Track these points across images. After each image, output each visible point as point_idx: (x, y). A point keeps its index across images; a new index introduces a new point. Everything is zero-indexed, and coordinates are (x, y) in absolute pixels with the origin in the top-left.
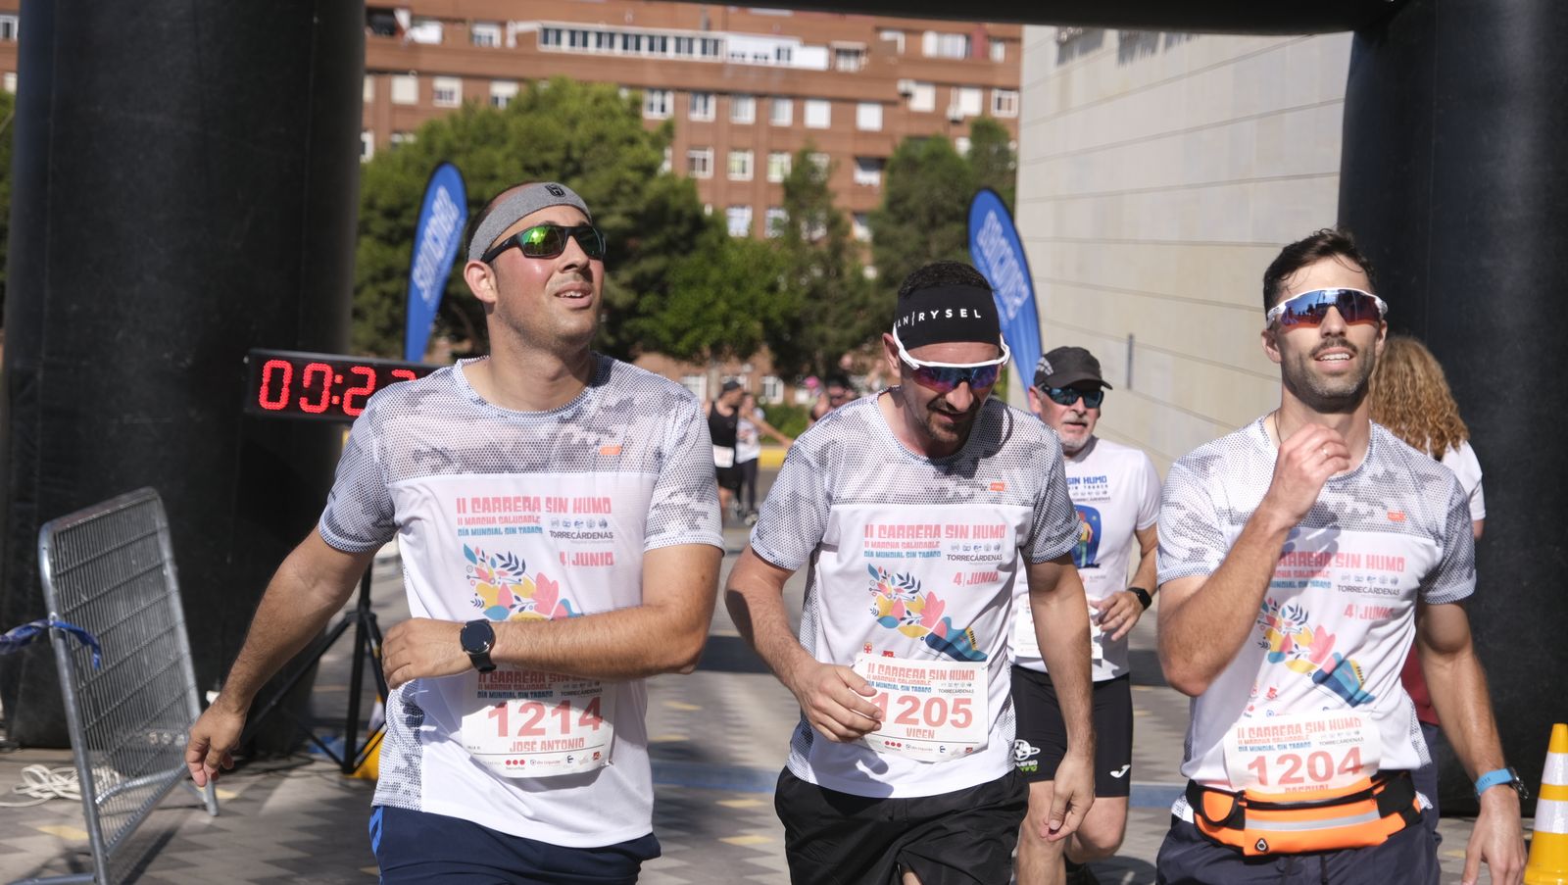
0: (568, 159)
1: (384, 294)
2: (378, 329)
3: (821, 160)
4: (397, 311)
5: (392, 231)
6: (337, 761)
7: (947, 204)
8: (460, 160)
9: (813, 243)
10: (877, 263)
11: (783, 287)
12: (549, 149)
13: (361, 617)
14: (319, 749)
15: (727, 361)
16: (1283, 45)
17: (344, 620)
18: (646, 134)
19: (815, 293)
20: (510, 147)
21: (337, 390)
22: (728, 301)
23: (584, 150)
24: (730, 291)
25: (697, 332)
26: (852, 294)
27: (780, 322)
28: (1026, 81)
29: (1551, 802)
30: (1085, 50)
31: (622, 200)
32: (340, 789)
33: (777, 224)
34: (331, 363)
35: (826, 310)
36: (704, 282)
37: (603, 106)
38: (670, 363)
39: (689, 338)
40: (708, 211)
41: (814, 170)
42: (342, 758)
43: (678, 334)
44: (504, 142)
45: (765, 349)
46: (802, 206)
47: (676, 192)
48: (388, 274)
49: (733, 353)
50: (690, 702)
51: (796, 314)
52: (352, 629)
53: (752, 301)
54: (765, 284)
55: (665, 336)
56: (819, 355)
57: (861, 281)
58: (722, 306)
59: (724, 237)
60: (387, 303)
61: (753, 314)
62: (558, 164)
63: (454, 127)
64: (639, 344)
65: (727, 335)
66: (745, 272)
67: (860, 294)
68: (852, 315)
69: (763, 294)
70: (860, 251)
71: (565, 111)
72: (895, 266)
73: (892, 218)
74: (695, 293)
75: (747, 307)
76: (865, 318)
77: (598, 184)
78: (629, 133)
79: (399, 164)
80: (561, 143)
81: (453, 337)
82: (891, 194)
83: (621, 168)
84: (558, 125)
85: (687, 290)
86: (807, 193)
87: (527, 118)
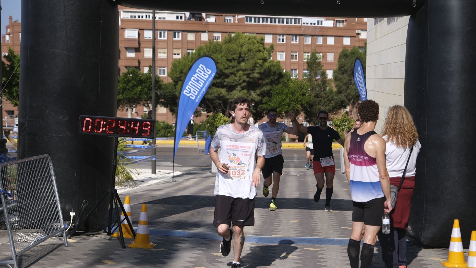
0: (240, 56)
6: (107, 232)
9: (316, 81)
10: (336, 86)
11: (307, 94)
12: (235, 54)
18: (264, 49)
19: (317, 96)
20: (223, 54)
21: (105, 126)
22: (289, 99)
23: (246, 54)
24: (290, 95)
25: (280, 108)
26: (328, 96)
27: (306, 105)
30: (380, 21)
31: (257, 69)
33: (305, 75)
34: (103, 119)
35: (321, 101)
36: (282, 94)
37: (251, 40)
40: (284, 71)
41: (316, 58)
44: (221, 52)
45: (302, 113)
46: (313, 70)
47: (274, 66)
51: (311, 102)
53: (297, 99)
54: (301, 93)
57: (331, 92)
59: (289, 80)
61: (298, 102)
62: (237, 59)
63: (207, 48)
64: (264, 112)
65: (289, 109)
66: (295, 90)
67: (331, 96)
68: (328, 102)
69: (300, 96)
70: (331, 82)
71: (239, 42)
72: (341, 87)
73: (340, 72)
74: (280, 96)
75: (295, 100)
76: (332, 103)
77: (249, 64)
78: (259, 49)
79: (190, 60)
80: (238, 52)
81: (207, 112)
82: (340, 65)
83: (256, 59)
84: (237, 47)
85: (277, 96)
86: (314, 65)
87: (228, 45)
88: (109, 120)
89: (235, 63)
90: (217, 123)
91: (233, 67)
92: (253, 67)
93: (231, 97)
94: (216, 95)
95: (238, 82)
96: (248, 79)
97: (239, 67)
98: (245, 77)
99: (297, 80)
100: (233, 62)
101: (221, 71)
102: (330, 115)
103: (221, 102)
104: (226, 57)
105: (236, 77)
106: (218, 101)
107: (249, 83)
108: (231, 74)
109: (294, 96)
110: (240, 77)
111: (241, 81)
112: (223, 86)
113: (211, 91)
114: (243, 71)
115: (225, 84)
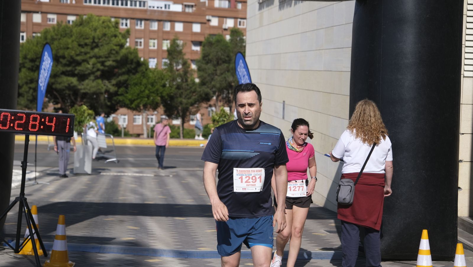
0: (94, 42)
1: (30, 88)
2: (28, 100)
3: (180, 42)
4: (34, 94)
5: (33, 66)
6: (13, 249)
7: (223, 57)
8: (56, 43)
9: (178, 70)
10: (199, 77)
11: (168, 85)
12: (87, 39)
13: (21, 199)
14: (7, 245)
15: (149, 110)
16: (334, 4)
17: (15, 200)
18: (120, 33)
19: (178, 87)
20: (73, 38)
21: (12, 121)
22: (149, 90)
23: (99, 39)
24: (150, 86)
25: (139, 101)
26: (191, 88)
27: (166, 97)
28: (248, 16)
29: (422, 255)
30: (268, 6)
31: (112, 56)
32: (14, 258)
33: (165, 64)
34: (10, 112)
35: (182, 93)
36: (141, 84)
37: (105, 24)
38: (129, 111)
39: (136, 103)
40: (142, 59)
41: (178, 46)
42: (15, 248)
43: (132, 101)
44: (71, 36)
45: (162, 106)
46: (174, 58)
47: (131, 53)
48: (32, 81)
49: (150, 108)
50: (136, 227)
51: (172, 94)
52: (18, 203)
53: (157, 90)
54: (162, 84)
55: (128, 102)
56: (180, 108)
57: (194, 83)
58: (147, 92)
59: (147, 68)
60: (31, 91)
61: (158, 94)
62: (90, 44)
63: (54, 31)
64: (119, 105)
65: (149, 102)
66: (155, 80)
67: (194, 88)
68: (191, 95)
69: (161, 88)
70: (193, 73)
71: (92, 26)
72: (205, 78)
73: (204, 62)
74: (138, 87)
75: (155, 92)
76: (195, 96)
77: (104, 51)
78: (114, 33)
79: (35, 43)
80: (91, 36)
81: (54, 103)
82: (204, 54)
83: (112, 45)
84: (90, 30)
85: (135, 86)
86: (176, 53)
87: (79, 28)
88: (18, 115)
89: (87, 49)
90: (81, 116)
91: (86, 53)
92: (109, 54)
93: (83, 87)
94: (66, 85)
95: (91, 70)
96: (102, 68)
97: (92, 54)
98: (99, 66)
99: (156, 70)
100: (86, 47)
101: (72, 57)
102: (191, 109)
103: (71, 93)
104: (77, 42)
105: (89, 64)
106: (67, 92)
107: (103, 71)
108: (84, 61)
109: (155, 87)
110: (94, 64)
111: (95, 70)
112: (73, 75)
113: (59, 80)
114: (97, 57)
115: (76, 72)
